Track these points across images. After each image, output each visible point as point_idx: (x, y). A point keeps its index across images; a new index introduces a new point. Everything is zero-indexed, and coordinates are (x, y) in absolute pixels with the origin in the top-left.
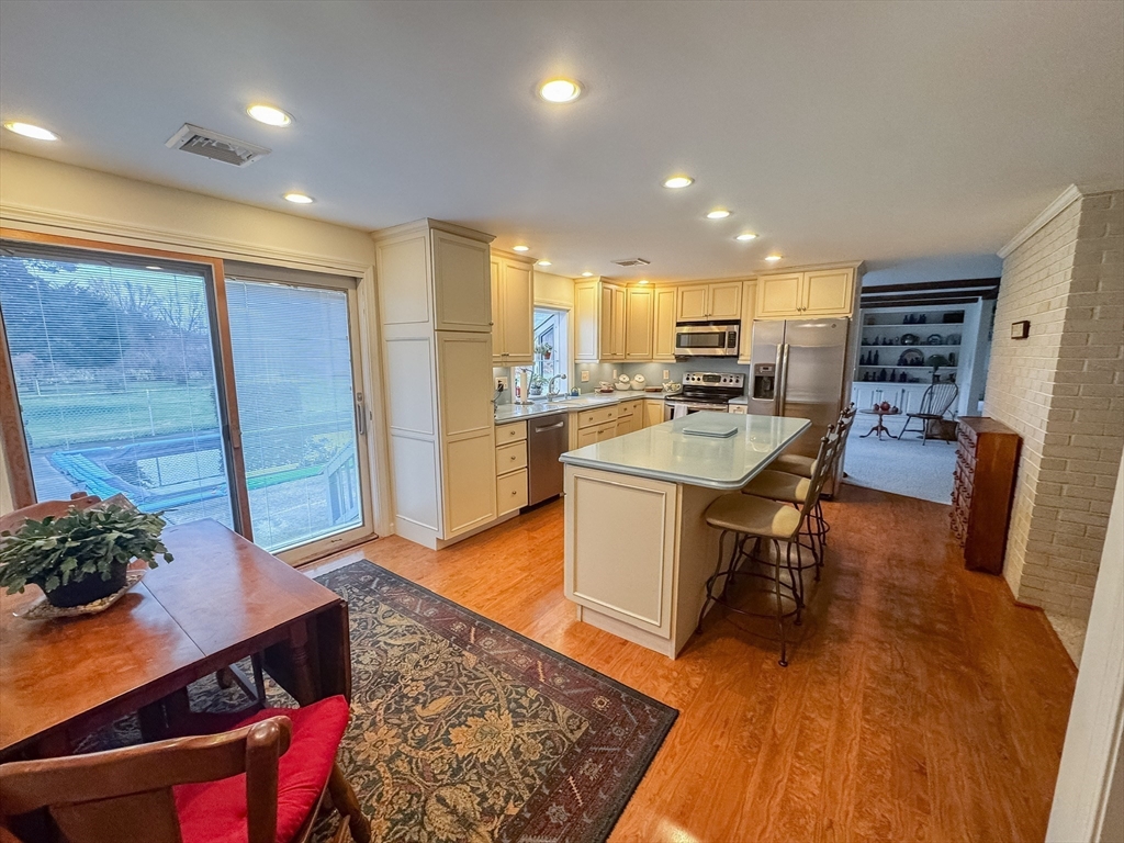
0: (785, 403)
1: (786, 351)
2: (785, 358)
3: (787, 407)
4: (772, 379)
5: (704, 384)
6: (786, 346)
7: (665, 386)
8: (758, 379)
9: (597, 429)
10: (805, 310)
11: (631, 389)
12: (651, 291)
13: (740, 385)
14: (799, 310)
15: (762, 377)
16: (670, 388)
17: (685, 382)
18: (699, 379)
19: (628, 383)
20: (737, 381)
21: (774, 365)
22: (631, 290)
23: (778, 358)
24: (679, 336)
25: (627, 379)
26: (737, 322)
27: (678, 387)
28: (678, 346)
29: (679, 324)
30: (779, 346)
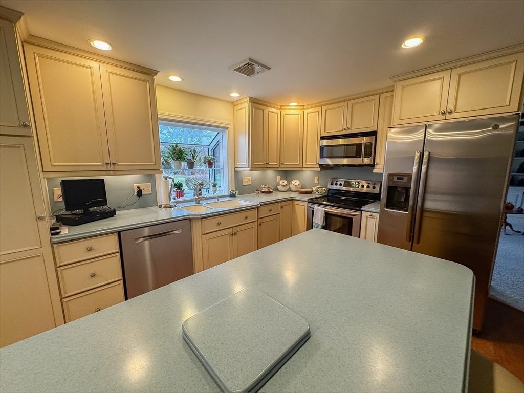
0: (423, 210)
1: (425, 160)
2: (424, 167)
3: (426, 214)
4: (407, 190)
5: (344, 188)
6: (426, 154)
7: (314, 189)
8: (391, 190)
9: (230, 231)
10: (450, 112)
11: (290, 190)
12: (301, 112)
13: (377, 191)
14: (444, 113)
15: (396, 188)
16: (317, 191)
17: (330, 187)
18: (341, 185)
19: (286, 185)
20: (374, 188)
21: (411, 175)
22: (284, 112)
23: (415, 167)
24: (322, 148)
25: (286, 182)
26: (374, 134)
27: (323, 190)
28: (322, 156)
29: (323, 138)
30: (417, 155)
